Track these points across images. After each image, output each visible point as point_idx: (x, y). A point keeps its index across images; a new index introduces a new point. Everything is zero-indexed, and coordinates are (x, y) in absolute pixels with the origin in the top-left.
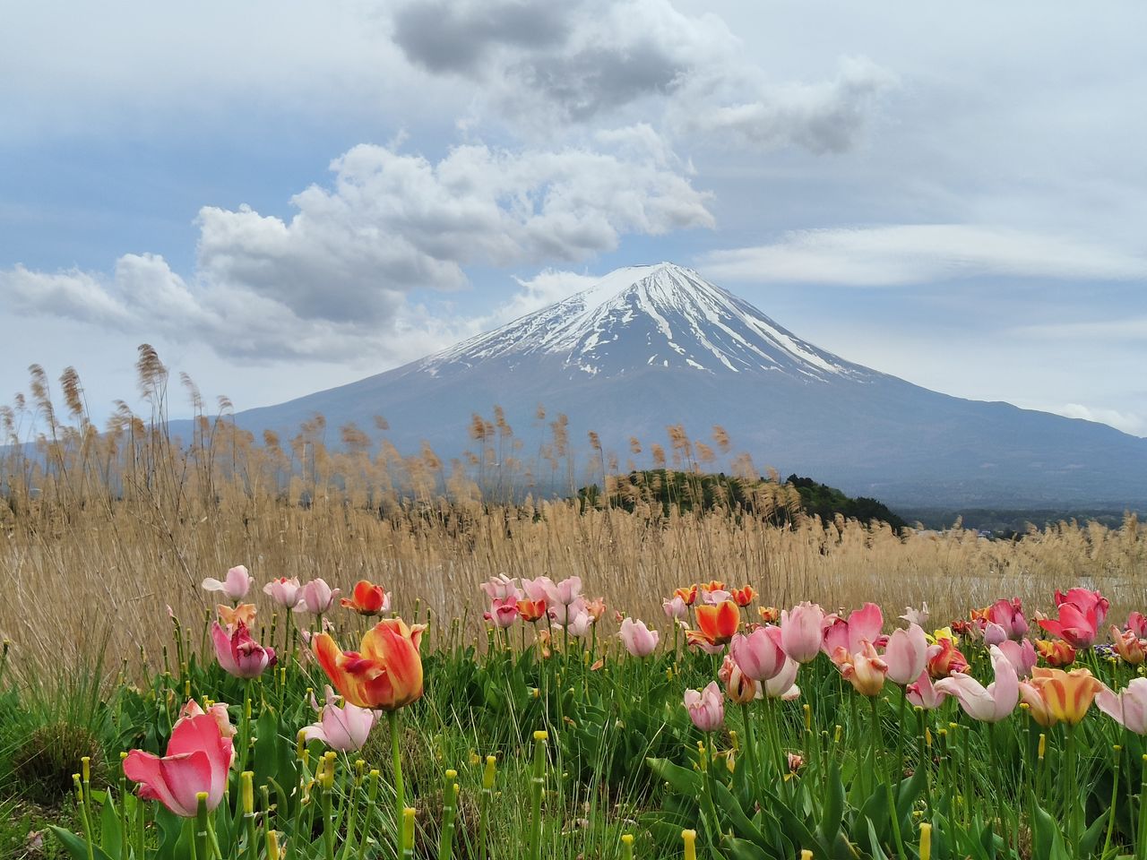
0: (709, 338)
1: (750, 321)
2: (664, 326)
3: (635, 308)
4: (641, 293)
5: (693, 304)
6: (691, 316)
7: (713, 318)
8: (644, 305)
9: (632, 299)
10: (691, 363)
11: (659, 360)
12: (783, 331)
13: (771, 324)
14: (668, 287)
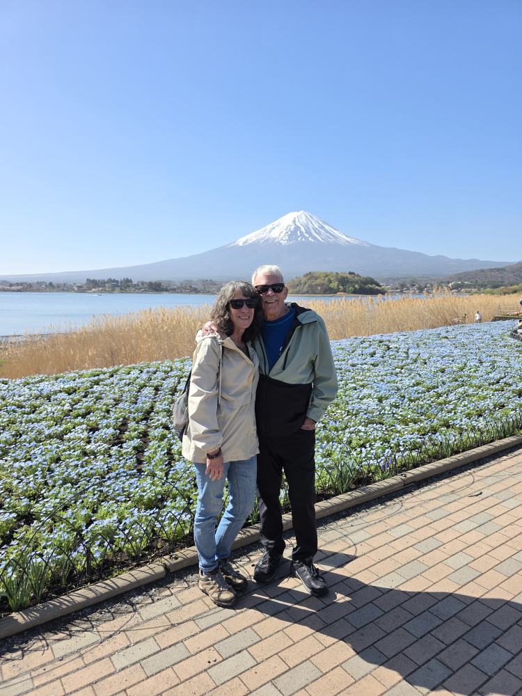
0: (315, 232)
1: (326, 227)
2: (303, 229)
3: (295, 224)
4: (297, 220)
5: (311, 223)
6: (310, 226)
7: (316, 226)
8: (298, 224)
9: (294, 221)
10: (310, 239)
11: (302, 239)
12: (335, 229)
13: (332, 227)
14: (304, 218)
